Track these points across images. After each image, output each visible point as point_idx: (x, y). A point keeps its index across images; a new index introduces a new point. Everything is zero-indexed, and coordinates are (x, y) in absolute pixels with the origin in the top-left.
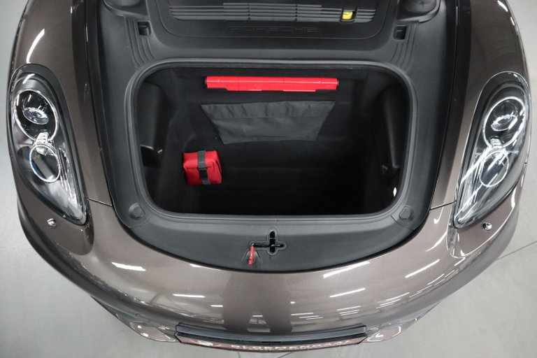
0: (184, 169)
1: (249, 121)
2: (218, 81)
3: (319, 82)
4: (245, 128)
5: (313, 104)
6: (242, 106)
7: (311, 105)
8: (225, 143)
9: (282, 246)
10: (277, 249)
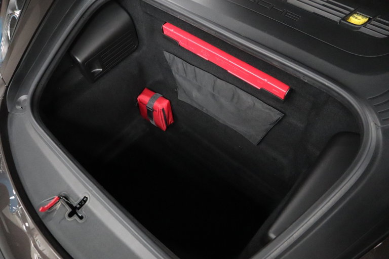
0: (137, 101)
1: (199, 89)
2: (172, 30)
3: (266, 80)
4: (195, 94)
5: (259, 105)
6: (195, 69)
7: (256, 104)
8: (180, 98)
9: (81, 218)
10: (75, 217)
